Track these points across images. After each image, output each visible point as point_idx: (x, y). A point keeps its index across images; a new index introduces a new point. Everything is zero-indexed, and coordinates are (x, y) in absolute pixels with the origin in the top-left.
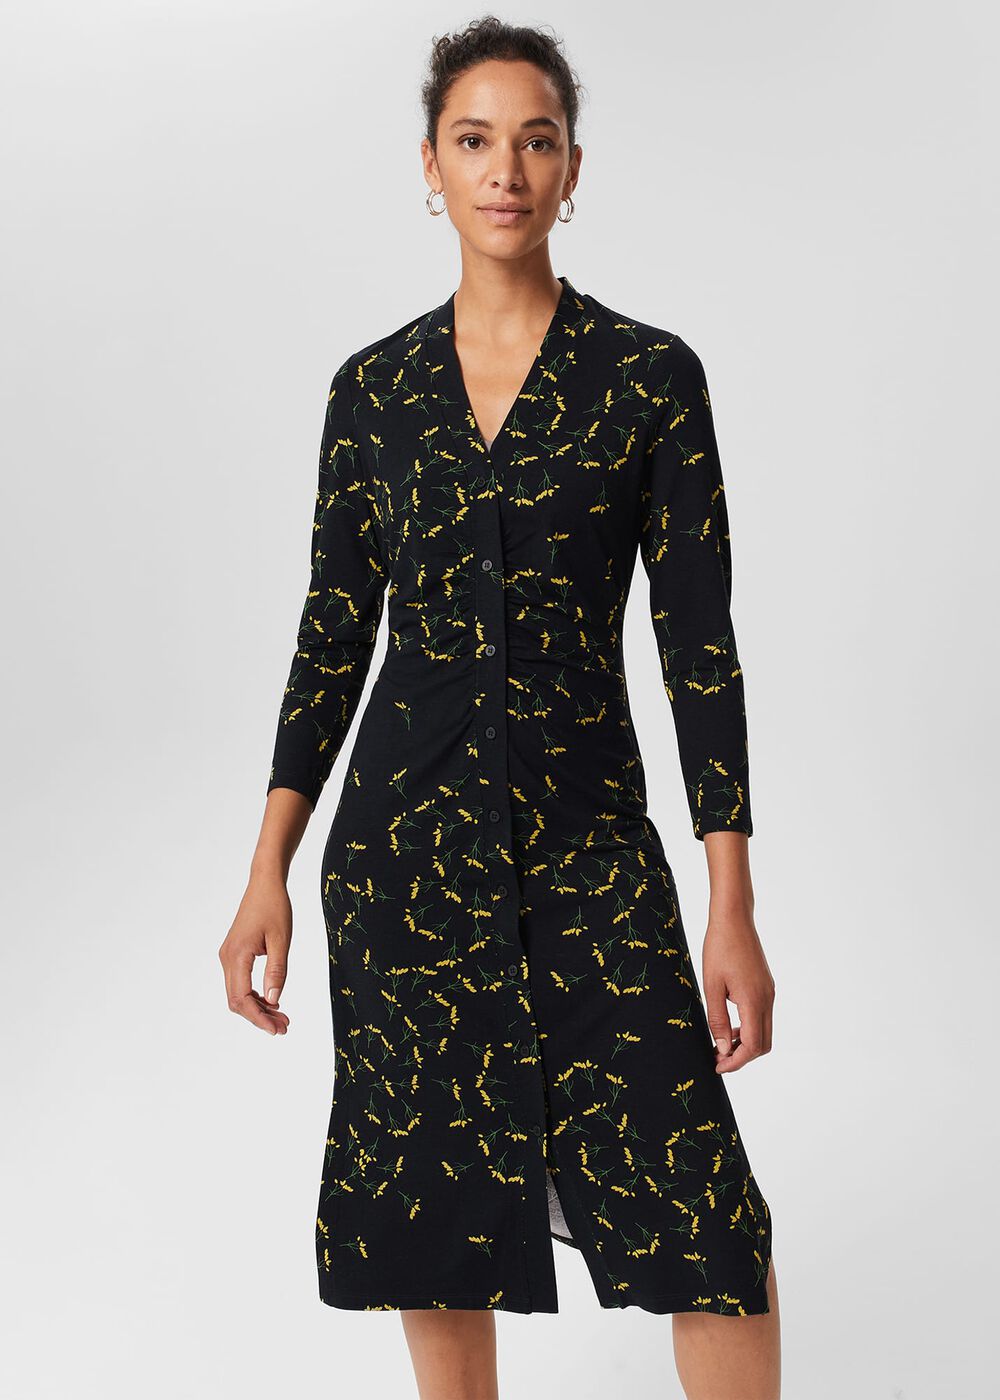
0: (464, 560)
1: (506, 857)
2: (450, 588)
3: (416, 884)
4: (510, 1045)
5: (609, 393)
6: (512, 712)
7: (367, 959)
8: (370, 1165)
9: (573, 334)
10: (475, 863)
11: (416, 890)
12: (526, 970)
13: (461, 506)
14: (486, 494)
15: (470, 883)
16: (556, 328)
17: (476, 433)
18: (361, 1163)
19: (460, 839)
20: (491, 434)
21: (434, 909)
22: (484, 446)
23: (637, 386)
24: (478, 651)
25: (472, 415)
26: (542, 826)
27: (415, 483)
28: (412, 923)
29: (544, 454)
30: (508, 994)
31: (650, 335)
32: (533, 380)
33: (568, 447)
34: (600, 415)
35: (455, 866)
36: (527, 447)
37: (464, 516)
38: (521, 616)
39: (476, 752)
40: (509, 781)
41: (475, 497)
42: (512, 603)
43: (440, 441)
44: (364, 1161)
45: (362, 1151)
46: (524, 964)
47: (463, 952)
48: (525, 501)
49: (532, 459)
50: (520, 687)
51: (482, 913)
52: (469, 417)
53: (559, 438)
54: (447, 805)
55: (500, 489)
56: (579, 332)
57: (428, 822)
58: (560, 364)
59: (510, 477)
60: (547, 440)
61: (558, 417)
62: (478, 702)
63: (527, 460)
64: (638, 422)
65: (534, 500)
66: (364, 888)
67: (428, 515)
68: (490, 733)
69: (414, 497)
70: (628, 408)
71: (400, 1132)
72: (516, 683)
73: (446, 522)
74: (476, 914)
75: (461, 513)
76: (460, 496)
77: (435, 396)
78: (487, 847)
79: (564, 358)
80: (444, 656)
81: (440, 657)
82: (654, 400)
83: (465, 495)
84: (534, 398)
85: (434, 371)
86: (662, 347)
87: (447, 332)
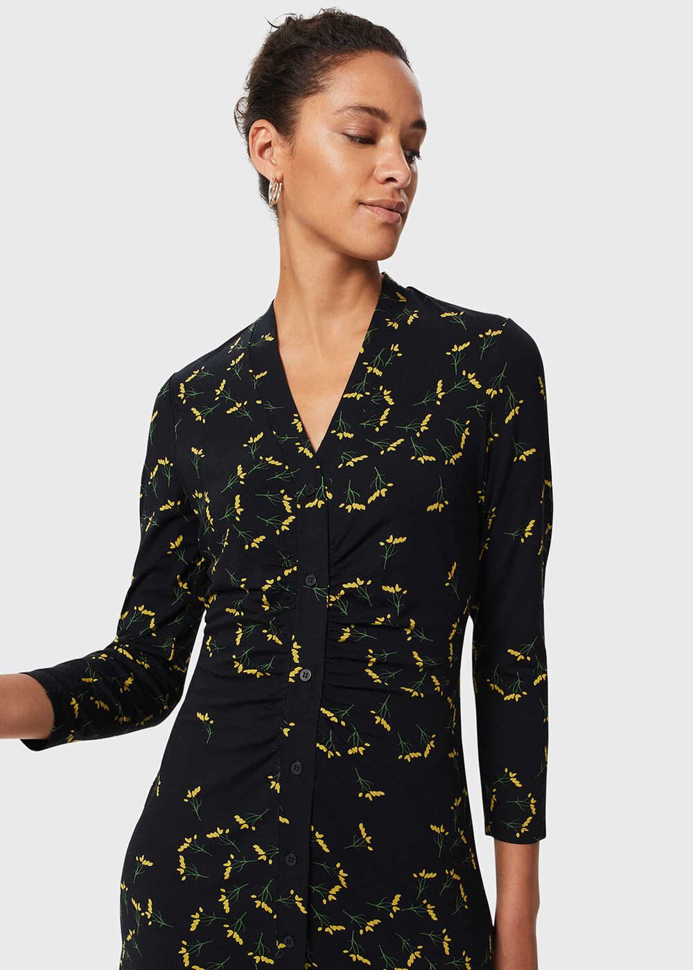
0: (287, 572)
1: (300, 904)
2: (267, 601)
3: (198, 916)
5: (440, 384)
6: (322, 747)
9: (396, 326)
10: (264, 906)
11: (197, 922)
13: (287, 515)
14: (314, 503)
16: (377, 322)
17: (304, 438)
19: (251, 876)
20: (317, 440)
22: (311, 450)
23: (470, 376)
24: (292, 674)
25: (299, 418)
26: (344, 881)
27: (237, 489)
28: (187, 957)
29: (373, 452)
31: (478, 321)
32: (357, 377)
33: (399, 442)
34: (431, 408)
36: (356, 446)
37: (290, 525)
38: (345, 637)
39: (278, 787)
40: (312, 824)
41: (303, 506)
42: (335, 621)
43: (264, 448)
48: (356, 506)
49: (361, 458)
50: (335, 719)
52: (296, 421)
53: (389, 433)
54: (242, 838)
55: (330, 496)
56: (403, 322)
57: (218, 851)
58: (385, 357)
60: (376, 437)
61: (386, 412)
62: (286, 731)
63: (356, 460)
64: (472, 415)
65: (365, 504)
66: (144, 908)
67: (251, 525)
68: (296, 768)
69: (237, 505)
70: (461, 400)
72: (329, 714)
73: (269, 531)
74: (257, 959)
75: (287, 522)
76: (286, 504)
77: (259, 402)
79: (388, 352)
80: (253, 671)
81: (249, 672)
82: (488, 391)
83: (292, 504)
84: (360, 396)
85: (258, 377)
86: (495, 333)
87: (271, 339)
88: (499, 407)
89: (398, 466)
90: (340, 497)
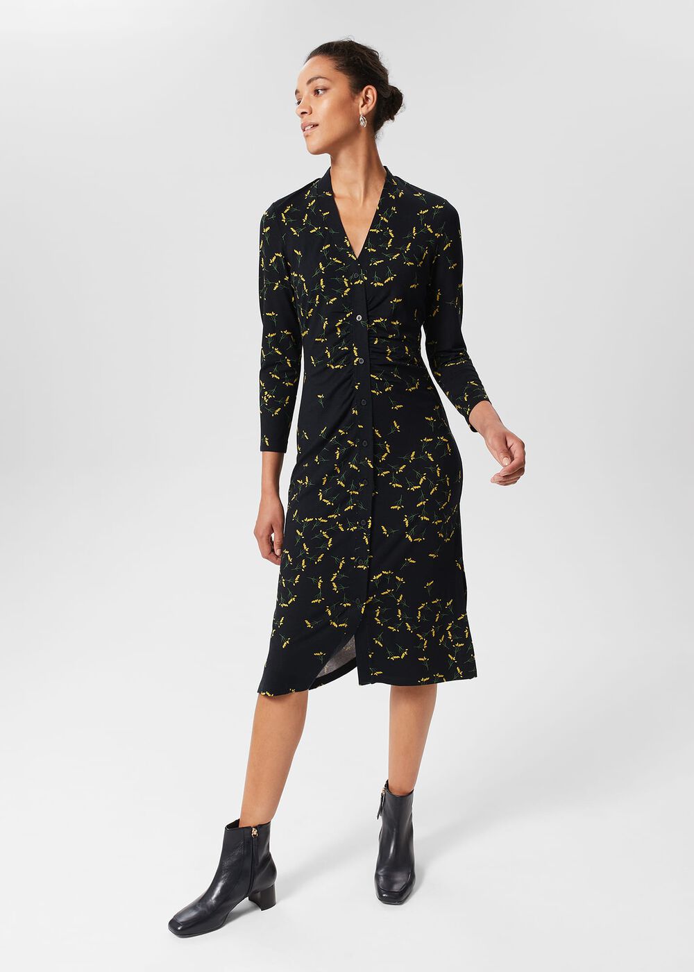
0: (348, 315)
1: (370, 464)
2: (339, 331)
3: (325, 478)
4: (354, 558)
5: (414, 229)
6: (374, 391)
9: (394, 197)
10: (354, 466)
11: (325, 481)
13: (346, 288)
14: (359, 282)
15: (350, 477)
16: (384, 195)
17: (351, 249)
20: (358, 251)
21: (333, 490)
22: (355, 257)
23: (428, 227)
24: (355, 361)
25: (348, 239)
26: (388, 451)
27: (321, 276)
28: (322, 496)
29: (386, 259)
30: (359, 534)
31: (433, 199)
32: (376, 221)
33: (398, 255)
34: (410, 240)
35: (344, 468)
36: (377, 256)
37: (348, 293)
38: (376, 342)
39: (356, 412)
40: (373, 426)
41: (353, 283)
42: (371, 336)
43: (332, 252)
46: (370, 521)
47: (342, 511)
48: (379, 284)
49: (380, 262)
50: (377, 378)
51: (354, 492)
52: (346, 241)
53: (393, 251)
54: (342, 439)
55: (366, 278)
56: (397, 196)
57: (333, 448)
58: (389, 213)
59: (370, 272)
60: (387, 252)
61: (391, 240)
62: (356, 387)
63: (378, 262)
64: (428, 244)
65: (383, 283)
67: (329, 292)
68: (363, 402)
69: (322, 284)
70: (424, 237)
72: (374, 376)
73: (338, 296)
74: (351, 493)
75: (346, 291)
76: (346, 283)
77: (326, 228)
78: (360, 459)
79: (390, 211)
80: (338, 366)
81: (336, 367)
82: (436, 235)
83: (348, 282)
84: (378, 231)
85: (324, 214)
86: (440, 207)
87: (330, 195)
88: (441, 242)
89: (397, 266)
90: (371, 279)
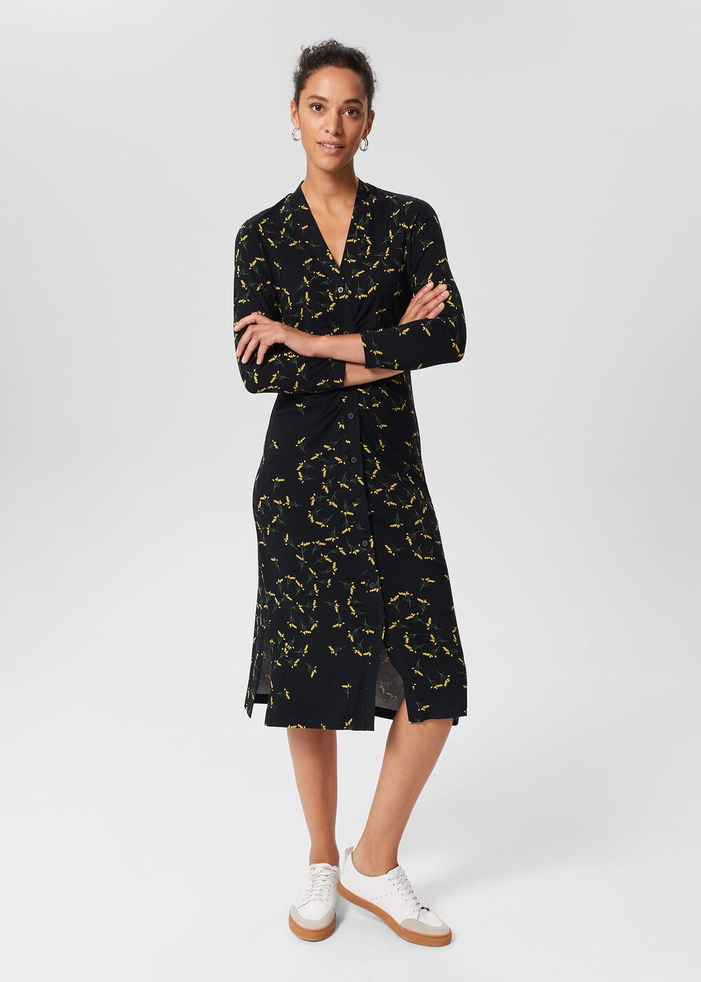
0: (335, 330)
1: (360, 482)
3: (313, 498)
4: (364, 582)
5: (390, 232)
6: (361, 405)
7: (286, 540)
8: (290, 651)
9: (368, 204)
10: (345, 485)
11: (313, 501)
12: (372, 543)
13: (332, 303)
14: (343, 296)
15: (342, 497)
16: (358, 203)
18: (285, 650)
19: (336, 473)
21: (323, 511)
22: (337, 267)
23: (403, 225)
25: (329, 252)
26: (379, 467)
27: (306, 289)
28: (312, 518)
29: (367, 269)
30: (363, 556)
32: (352, 232)
34: (388, 244)
35: (333, 488)
39: (343, 426)
40: (361, 441)
41: (338, 298)
43: (315, 266)
44: (287, 649)
45: (286, 644)
46: (372, 540)
47: (339, 534)
48: (363, 296)
49: (361, 272)
50: (364, 392)
51: (349, 513)
52: (328, 254)
53: (372, 259)
54: (328, 455)
55: (350, 292)
56: (370, 202)
57: (318, 464)
58: (364, 220)
59: (354, 285)
60: (366, 261)
62: (344, 400)
63: (359, 272)
66: (284, 501)
68: (351, 416)
71: (307, 632)
72: (361, 390)
74: (345, 513)
76: (331, 297)
77: (307, 242)
78: (351, 476)
83: (333, 296)
84: (355, 241)
85: (303, 228)
86: (410, 203)
87: (306, 209)
89: (378, 274)
90: (355, 292)
